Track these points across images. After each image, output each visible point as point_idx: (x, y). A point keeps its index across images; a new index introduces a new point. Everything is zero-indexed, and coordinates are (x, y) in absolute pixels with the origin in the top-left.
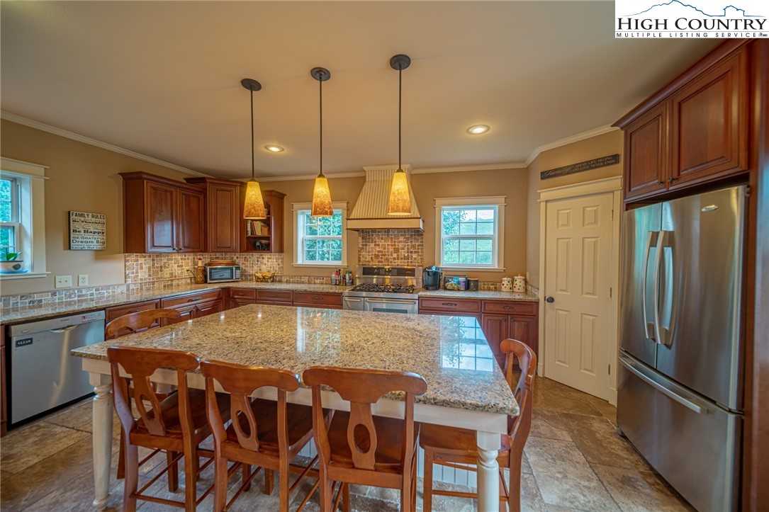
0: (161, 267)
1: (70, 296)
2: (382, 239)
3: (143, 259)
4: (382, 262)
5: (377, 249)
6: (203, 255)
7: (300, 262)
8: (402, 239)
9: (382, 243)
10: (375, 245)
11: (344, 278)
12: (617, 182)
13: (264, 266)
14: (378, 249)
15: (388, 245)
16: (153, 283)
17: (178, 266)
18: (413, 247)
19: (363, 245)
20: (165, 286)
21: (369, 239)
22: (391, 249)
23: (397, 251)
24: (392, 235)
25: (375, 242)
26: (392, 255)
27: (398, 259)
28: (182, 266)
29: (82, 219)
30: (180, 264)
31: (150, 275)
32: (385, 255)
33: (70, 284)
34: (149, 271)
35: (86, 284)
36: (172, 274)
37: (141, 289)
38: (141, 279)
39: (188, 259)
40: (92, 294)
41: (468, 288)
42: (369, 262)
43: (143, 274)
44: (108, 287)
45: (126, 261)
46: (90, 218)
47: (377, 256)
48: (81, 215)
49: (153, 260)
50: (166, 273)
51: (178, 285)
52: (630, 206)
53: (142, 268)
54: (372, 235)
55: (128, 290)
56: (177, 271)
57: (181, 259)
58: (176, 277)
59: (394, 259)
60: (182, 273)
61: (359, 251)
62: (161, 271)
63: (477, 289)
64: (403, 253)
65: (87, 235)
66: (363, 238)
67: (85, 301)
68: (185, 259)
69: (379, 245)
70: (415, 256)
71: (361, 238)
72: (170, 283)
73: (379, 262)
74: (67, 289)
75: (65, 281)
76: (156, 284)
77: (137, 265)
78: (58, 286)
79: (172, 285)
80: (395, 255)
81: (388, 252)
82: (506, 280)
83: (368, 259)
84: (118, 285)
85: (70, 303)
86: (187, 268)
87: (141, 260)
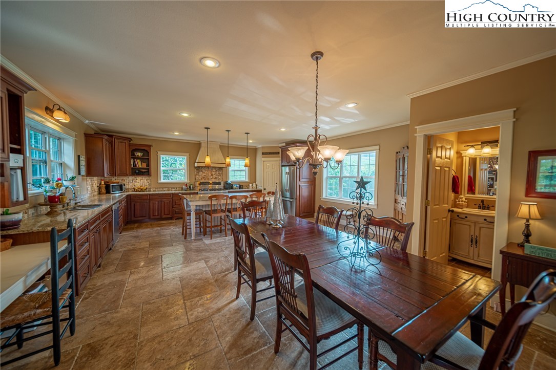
2: (206, 170)
4: (206, 180)
5: (204, 174)
7: (162, 181)
8: (214, 170)
9: (206, 172)
10: (202, 173)
11: (190, 187)
12: (279, 159)
13: (137, 184)
15: (208, 173)
18: (219, 174)
19: (197, 173)
21: (200, 170)
22: (210, 175)
23: (212, 175)
24: (210, 169)
27: (213, 178)
32: (207, 177)
41: (240, 188)
47: (204, 178)
52: (282, 166)
54: (202, 169)
59: (211, 178)
61: (195, 175)
63: (242, 189)
64: (215, 176)
70: (219, 177)
71: (196, 170)
73: (204, 180)
82: (251, 185)
83: (200, 179)
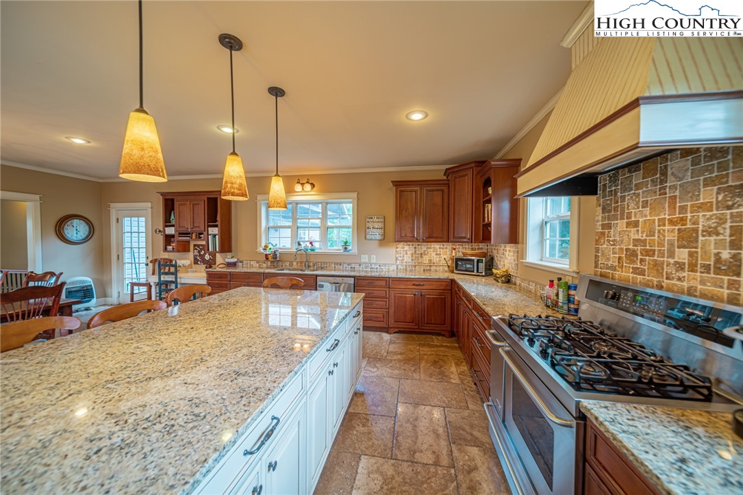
0: (421, 254)
1: (366, 268)
2: (645, 204)
3: (408, 247)
4: (642, 273)
6: (462, 245)
8: (710, 195)
9: (644, 216)
10: (628, 225)
11: (557, 295)
14: (633, 236)
15: (662, 222)
16: (415, 266)
17: (436, 254)
19: (603, 226)
20: (424, 270)
21: (616, 209)
22: (670, 235)
23: (689, 239)
24: (673, 188)
25: (629, 217)
26: (671, 254)
27: (693, 268)
28: (440, 254)
29: (372, 220)
30: (438, 252)
31: (412, 260)
32: (650, 253)
33: (367, 260)
34: (412, 256)
35: (374, 261)
36: (431, 260)
37: (406, 270)
38: (406, 262)
39: (446, 248)
40: (377, 268)
42: (613, 268)
43: (407, 258)
44: (385, 265)
45: (397, 248)
46: (375, 220)
47: (632, 255)
48: (372, 218)
49: (415, 248)
50: (426, 259)
51: (436, 271)
53: (407, 254)
54: (623, 198)
55: (397, 269)
56: (435, 259)
57: (440, 248)
58: (434, 263)
59: (680, 266)
60: (440, 261)
61: (597, 242)
62: (422, 257)
64: (714, 247)
65: (374, 230)
66: (604, 210)
67: (374, 272)
68: (443, 249)
69: (636, 224)
71: (600, 209)
72: (428, 268)
73: (635, 271)
74: (365, 263)
75: (365, 259)
76: (417, 268)
77: (404, 251)
78: (362, 261)
79: (430, 270)
80: (682, 255)
81: (661, 244)
83: (613, 261)
84: (392, 264)
85: (366, 272)
86: (445, 256)
87: (407, 248)
